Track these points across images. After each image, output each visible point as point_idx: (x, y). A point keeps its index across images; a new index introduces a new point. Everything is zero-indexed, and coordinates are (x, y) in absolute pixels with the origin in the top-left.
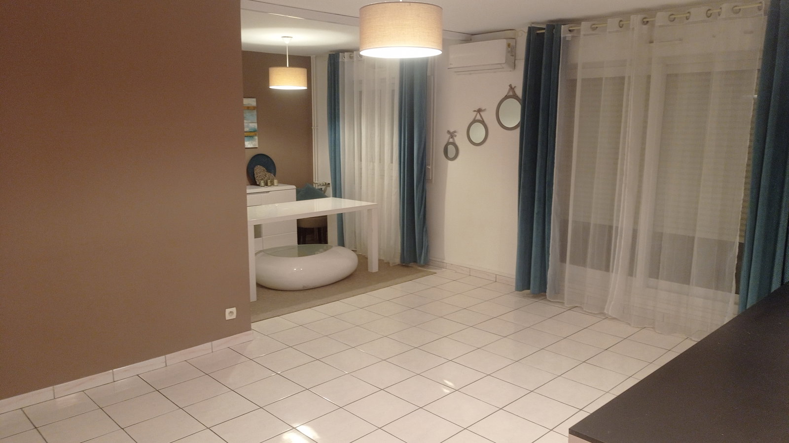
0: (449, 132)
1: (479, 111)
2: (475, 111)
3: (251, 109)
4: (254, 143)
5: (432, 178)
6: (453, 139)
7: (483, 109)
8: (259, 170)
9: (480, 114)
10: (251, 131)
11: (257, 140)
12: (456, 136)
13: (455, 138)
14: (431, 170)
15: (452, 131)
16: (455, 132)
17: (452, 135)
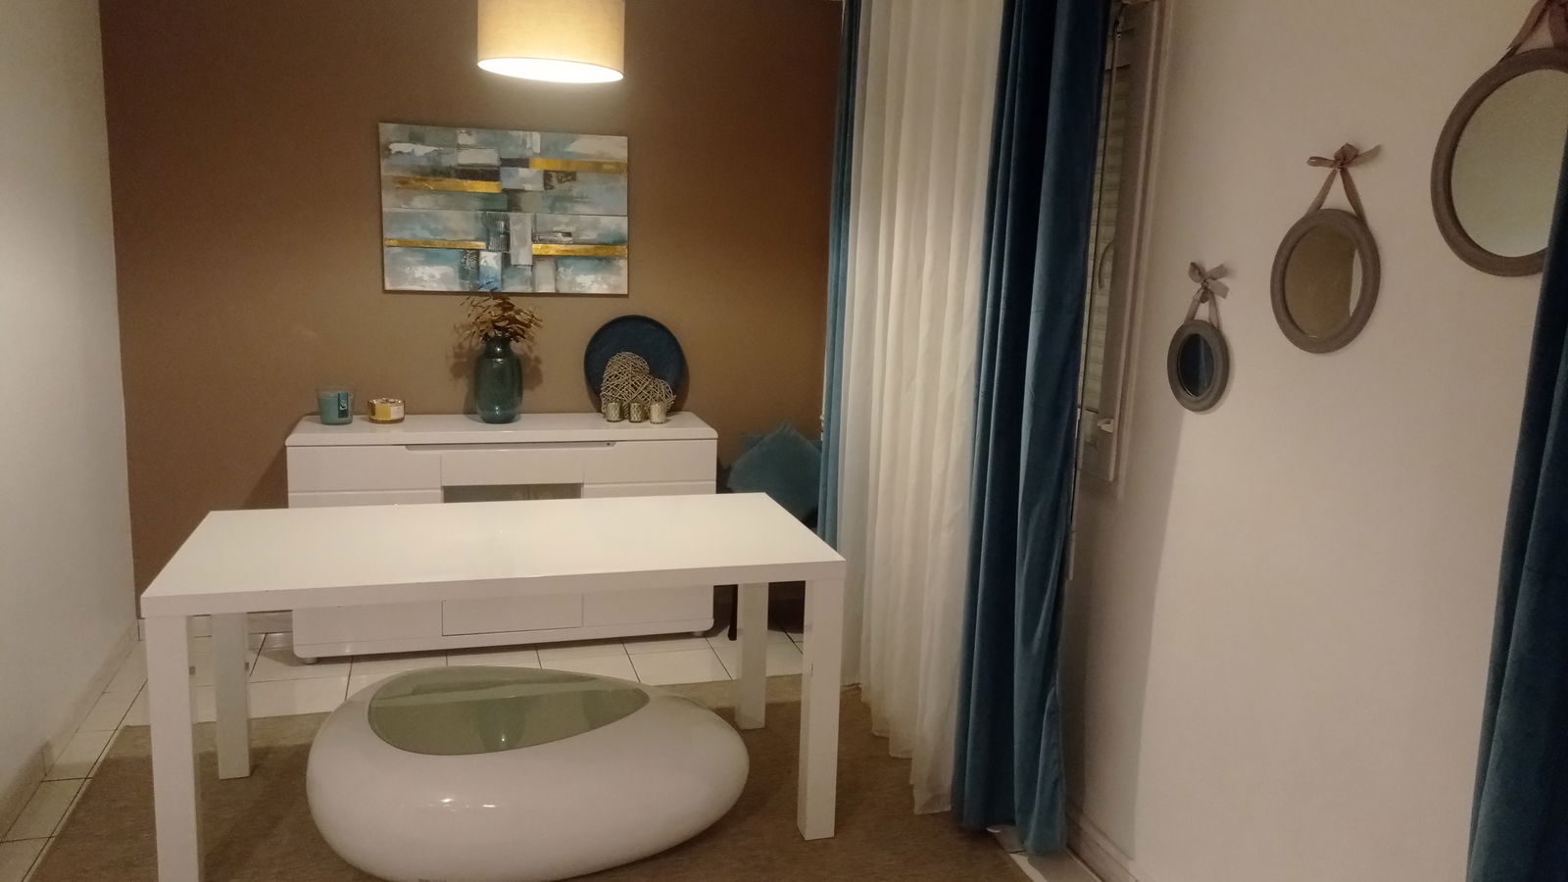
0: (1196, 269)
1: (1345, 160)
2: (1317, 161)
3: (607, 172)
4: (613, 279)
5: (1116, 478)
6: (1214, 304)
7: (1366, 146)
8: (623, 366)
9: (1344, 173)
10: (604, 240)
11: (625, 272)
12: (1224, 292)
13: (1219, 299)
14: (1115, 438)
15: (1209, 265)
16: (1222, 271)
17: (1208, 284)
